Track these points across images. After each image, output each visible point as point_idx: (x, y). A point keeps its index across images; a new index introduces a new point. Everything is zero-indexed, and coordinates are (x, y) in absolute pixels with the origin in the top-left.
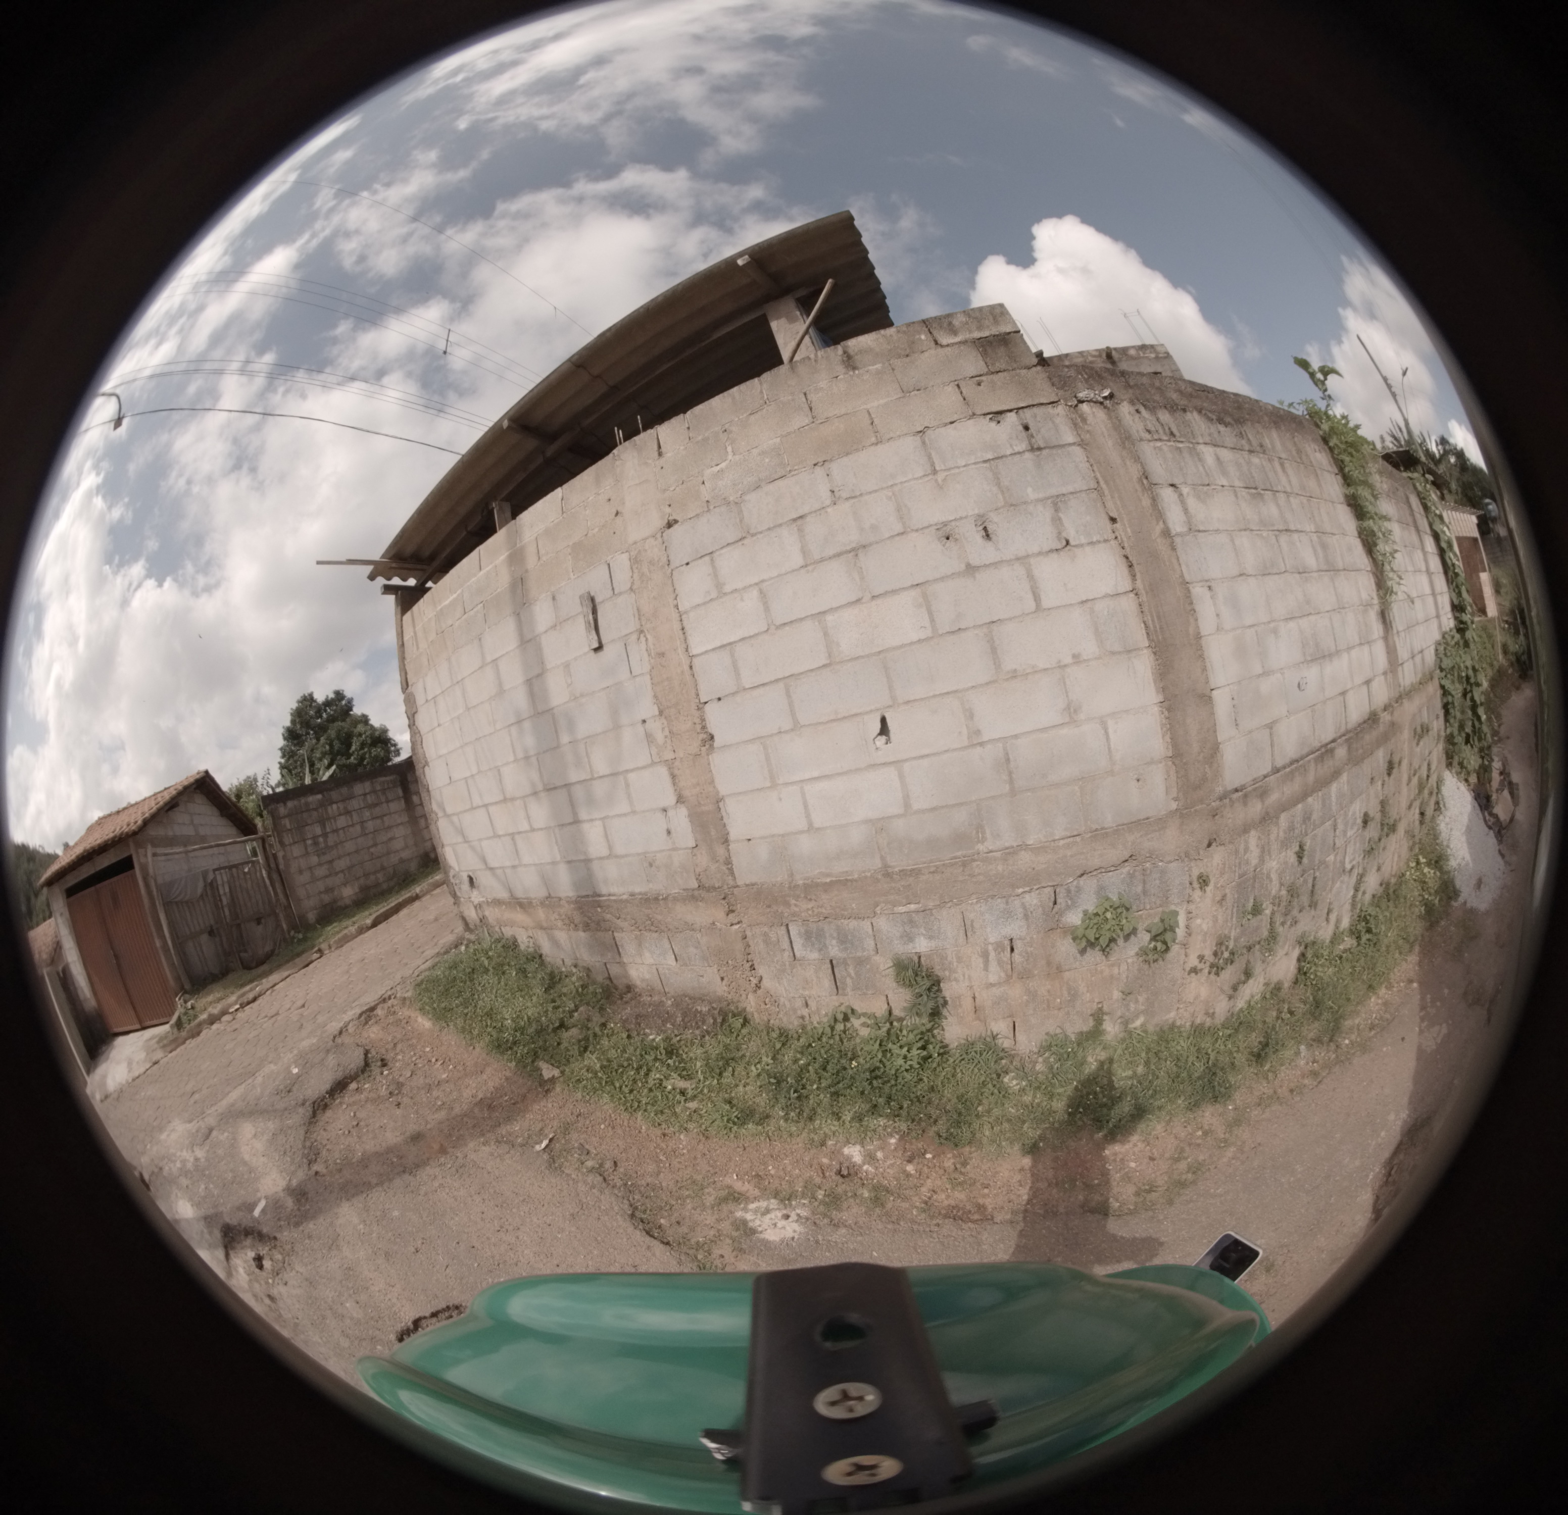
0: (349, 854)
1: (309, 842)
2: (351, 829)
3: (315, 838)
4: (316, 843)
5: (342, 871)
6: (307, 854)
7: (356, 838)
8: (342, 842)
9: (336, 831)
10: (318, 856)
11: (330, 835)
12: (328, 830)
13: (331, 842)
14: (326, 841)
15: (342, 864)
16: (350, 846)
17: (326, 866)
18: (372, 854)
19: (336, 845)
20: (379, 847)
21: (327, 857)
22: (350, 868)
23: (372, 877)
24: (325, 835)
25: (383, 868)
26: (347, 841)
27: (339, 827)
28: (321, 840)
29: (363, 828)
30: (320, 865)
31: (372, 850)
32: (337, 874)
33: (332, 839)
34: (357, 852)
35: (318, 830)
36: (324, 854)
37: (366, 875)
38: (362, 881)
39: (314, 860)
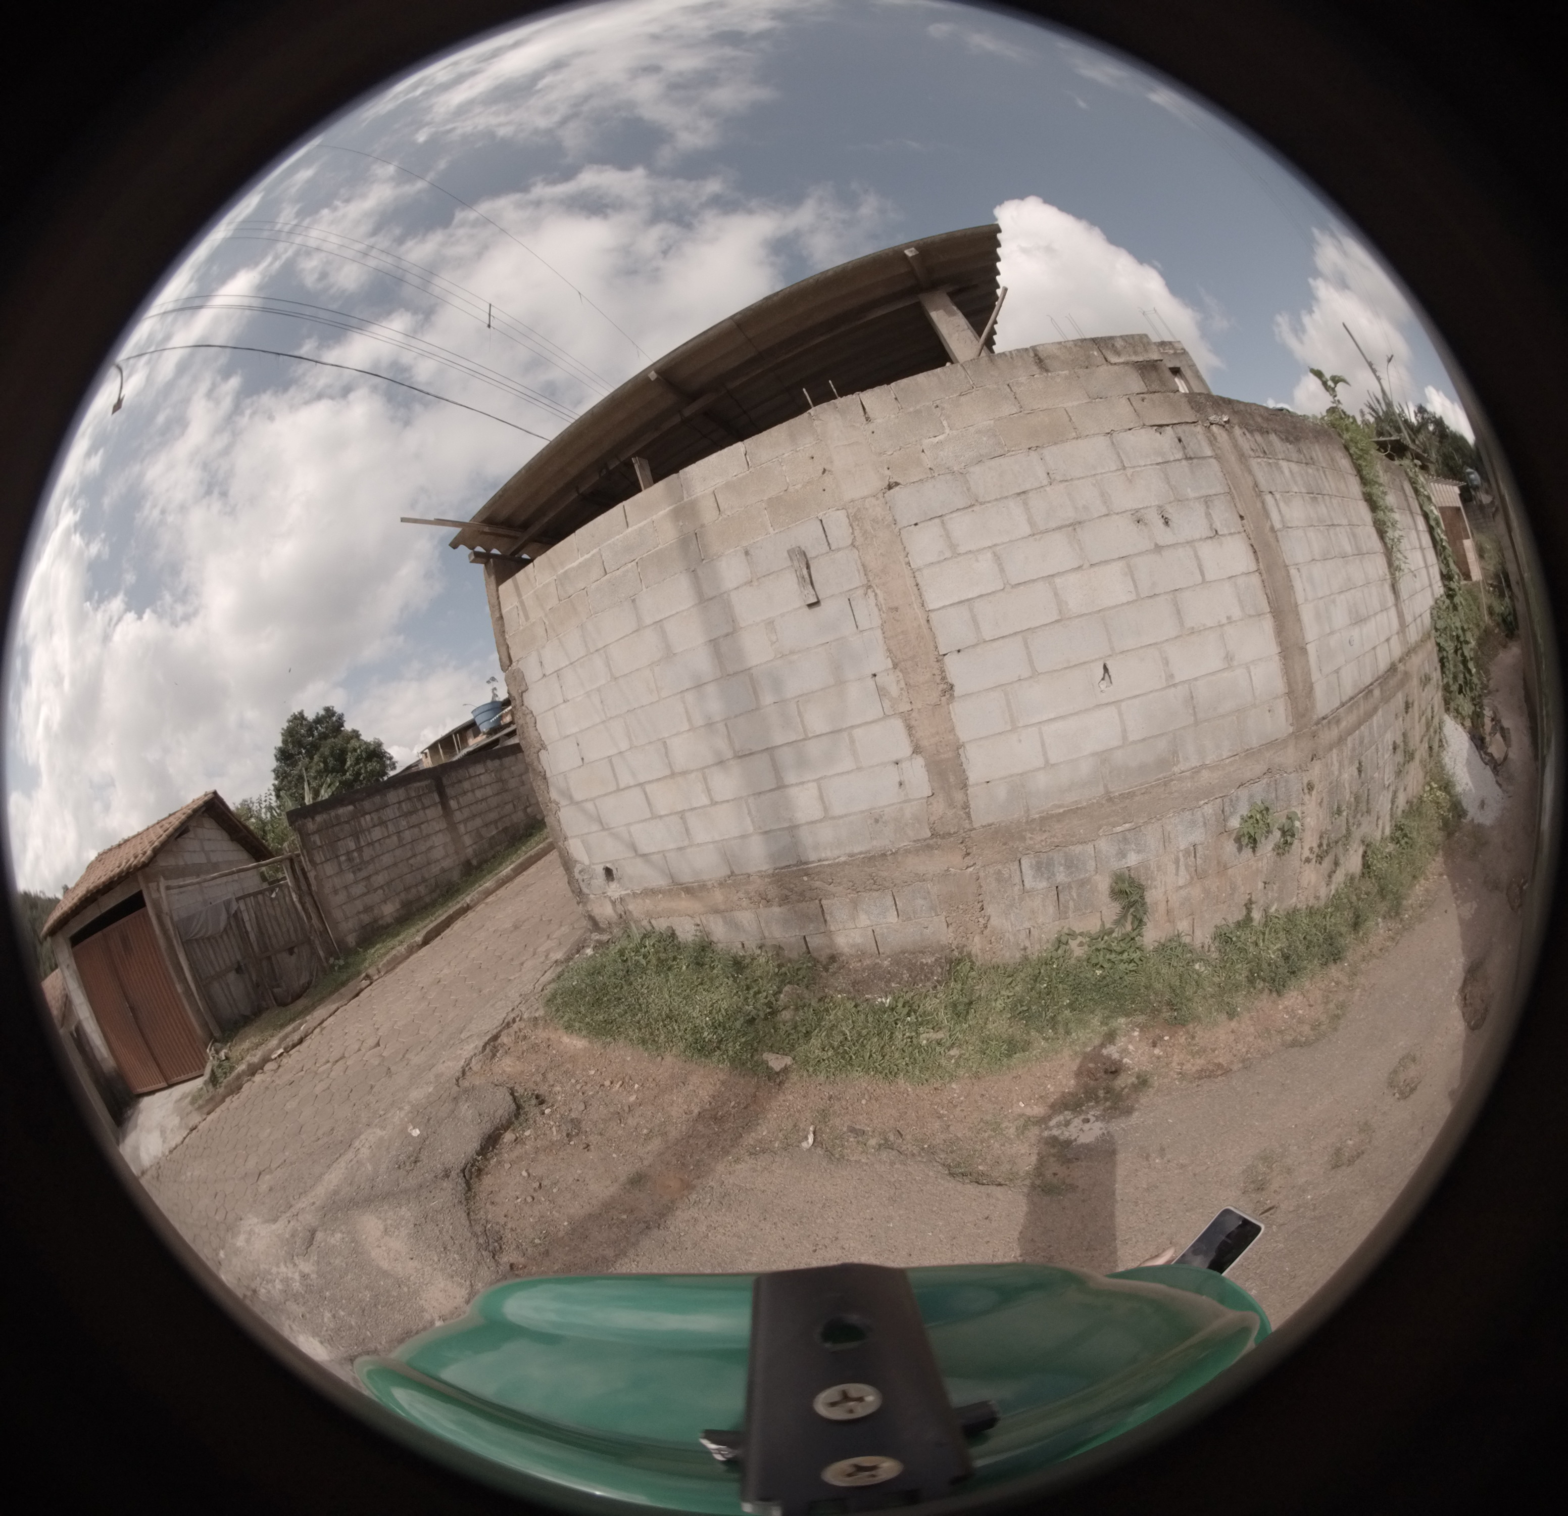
0: (387, 868)
1: (343, 858)
2: (387, 841)
3: (348, 853)
4: (350, 860)
5: (381, 887)
6: (341, 871)
7: (393, 850)
8: (378, 856)
9: (371, 844)
10: (354, 872)
11: (365, 849)
12: (363, 843)
13: (366, 857)
14: (361, 856)
15: (380, 879)
16: (387, 859)
17: (363, 883)
18: (412, 865)
19: (372, 859)
20: (419, 858)
21: (363, 874)
22: (389, 884)
23: (414, 891)
24: (359, 849)
25: (424, 880)
26: (383, 854)
27: (375, 839)
28: (355, 854)
29: (400, 839)
30: (356, 882)
31: (412, 861)
32: (376, 890)
33: (367, 853)
34: (395, 864)
35: (352, 845)
36: (360, 870)
37: (407, 889)
38: (403, 896)
39: (350, 877)
